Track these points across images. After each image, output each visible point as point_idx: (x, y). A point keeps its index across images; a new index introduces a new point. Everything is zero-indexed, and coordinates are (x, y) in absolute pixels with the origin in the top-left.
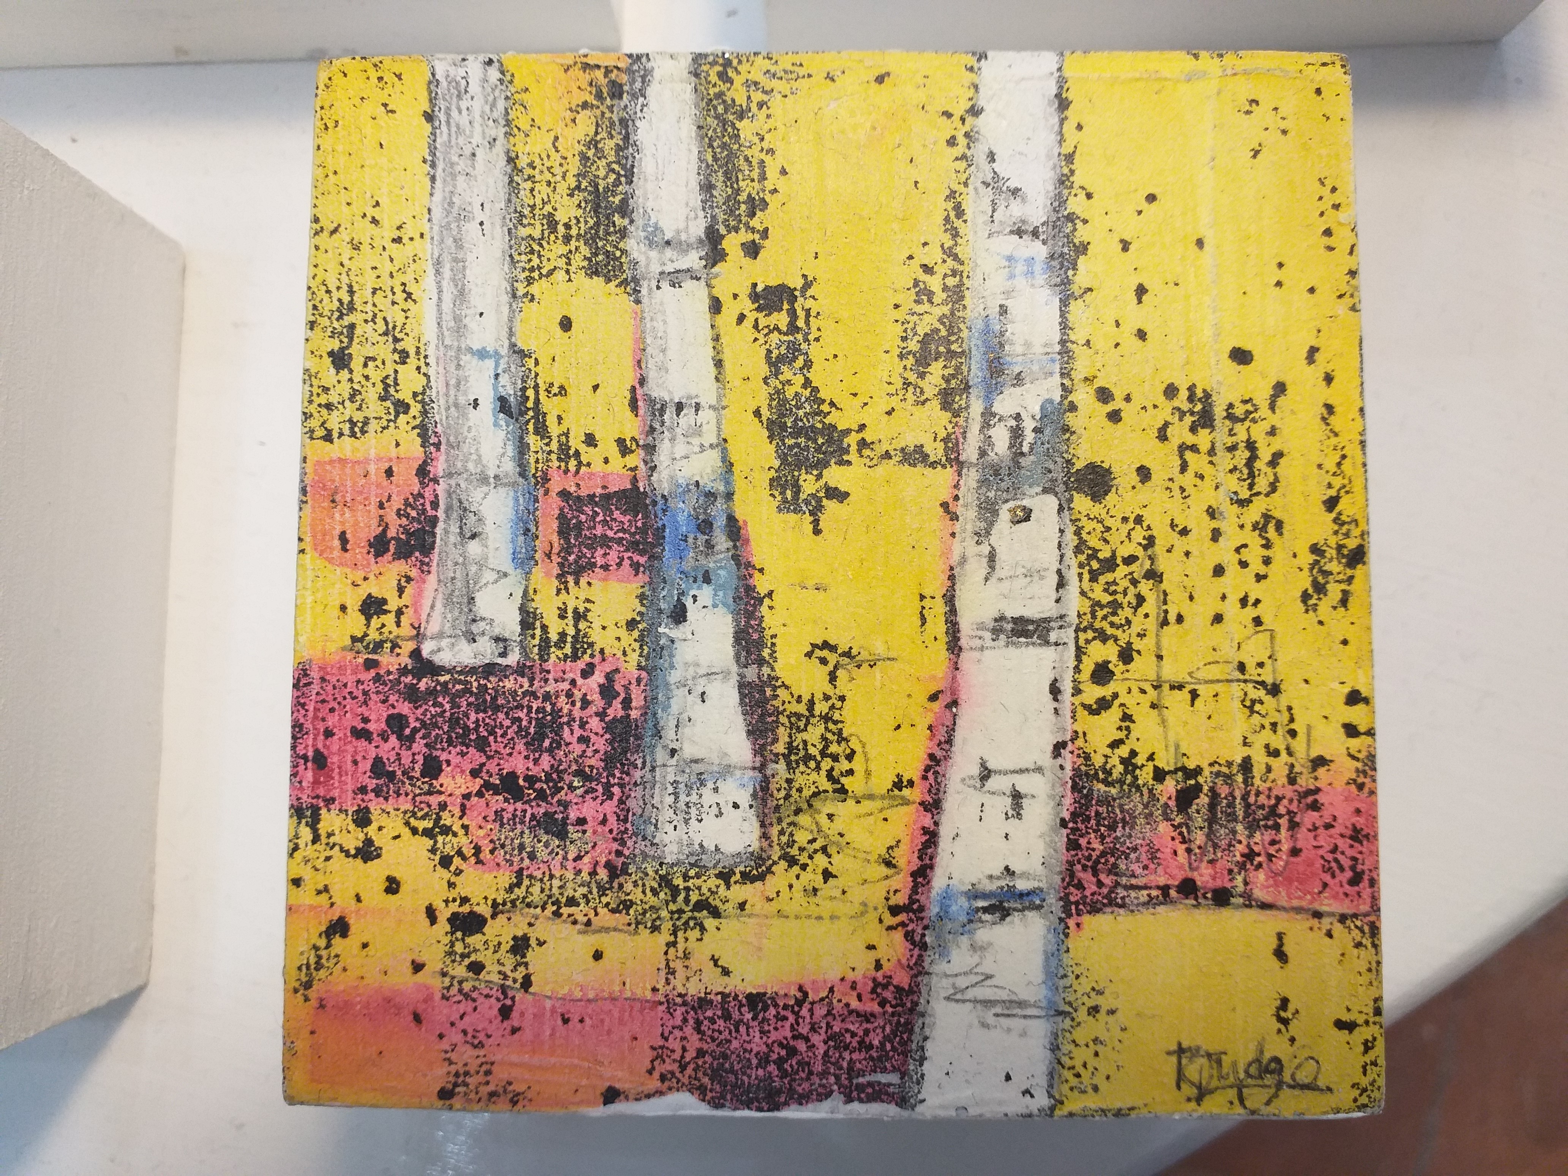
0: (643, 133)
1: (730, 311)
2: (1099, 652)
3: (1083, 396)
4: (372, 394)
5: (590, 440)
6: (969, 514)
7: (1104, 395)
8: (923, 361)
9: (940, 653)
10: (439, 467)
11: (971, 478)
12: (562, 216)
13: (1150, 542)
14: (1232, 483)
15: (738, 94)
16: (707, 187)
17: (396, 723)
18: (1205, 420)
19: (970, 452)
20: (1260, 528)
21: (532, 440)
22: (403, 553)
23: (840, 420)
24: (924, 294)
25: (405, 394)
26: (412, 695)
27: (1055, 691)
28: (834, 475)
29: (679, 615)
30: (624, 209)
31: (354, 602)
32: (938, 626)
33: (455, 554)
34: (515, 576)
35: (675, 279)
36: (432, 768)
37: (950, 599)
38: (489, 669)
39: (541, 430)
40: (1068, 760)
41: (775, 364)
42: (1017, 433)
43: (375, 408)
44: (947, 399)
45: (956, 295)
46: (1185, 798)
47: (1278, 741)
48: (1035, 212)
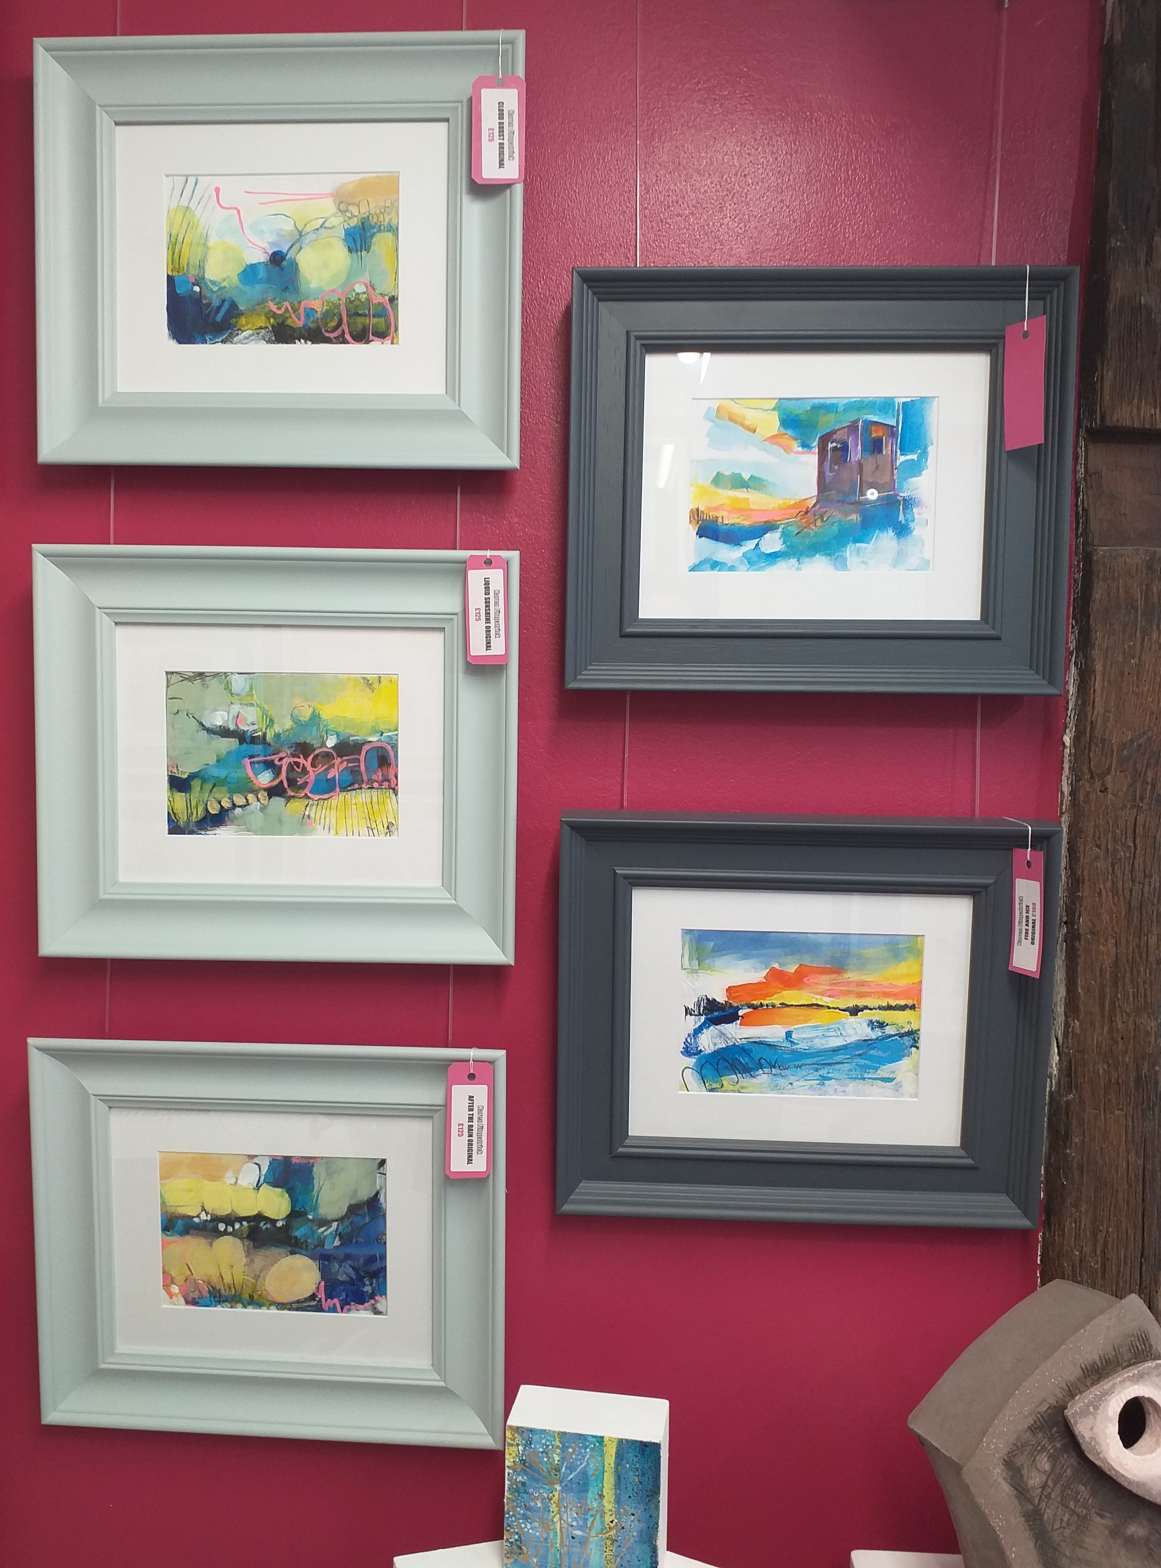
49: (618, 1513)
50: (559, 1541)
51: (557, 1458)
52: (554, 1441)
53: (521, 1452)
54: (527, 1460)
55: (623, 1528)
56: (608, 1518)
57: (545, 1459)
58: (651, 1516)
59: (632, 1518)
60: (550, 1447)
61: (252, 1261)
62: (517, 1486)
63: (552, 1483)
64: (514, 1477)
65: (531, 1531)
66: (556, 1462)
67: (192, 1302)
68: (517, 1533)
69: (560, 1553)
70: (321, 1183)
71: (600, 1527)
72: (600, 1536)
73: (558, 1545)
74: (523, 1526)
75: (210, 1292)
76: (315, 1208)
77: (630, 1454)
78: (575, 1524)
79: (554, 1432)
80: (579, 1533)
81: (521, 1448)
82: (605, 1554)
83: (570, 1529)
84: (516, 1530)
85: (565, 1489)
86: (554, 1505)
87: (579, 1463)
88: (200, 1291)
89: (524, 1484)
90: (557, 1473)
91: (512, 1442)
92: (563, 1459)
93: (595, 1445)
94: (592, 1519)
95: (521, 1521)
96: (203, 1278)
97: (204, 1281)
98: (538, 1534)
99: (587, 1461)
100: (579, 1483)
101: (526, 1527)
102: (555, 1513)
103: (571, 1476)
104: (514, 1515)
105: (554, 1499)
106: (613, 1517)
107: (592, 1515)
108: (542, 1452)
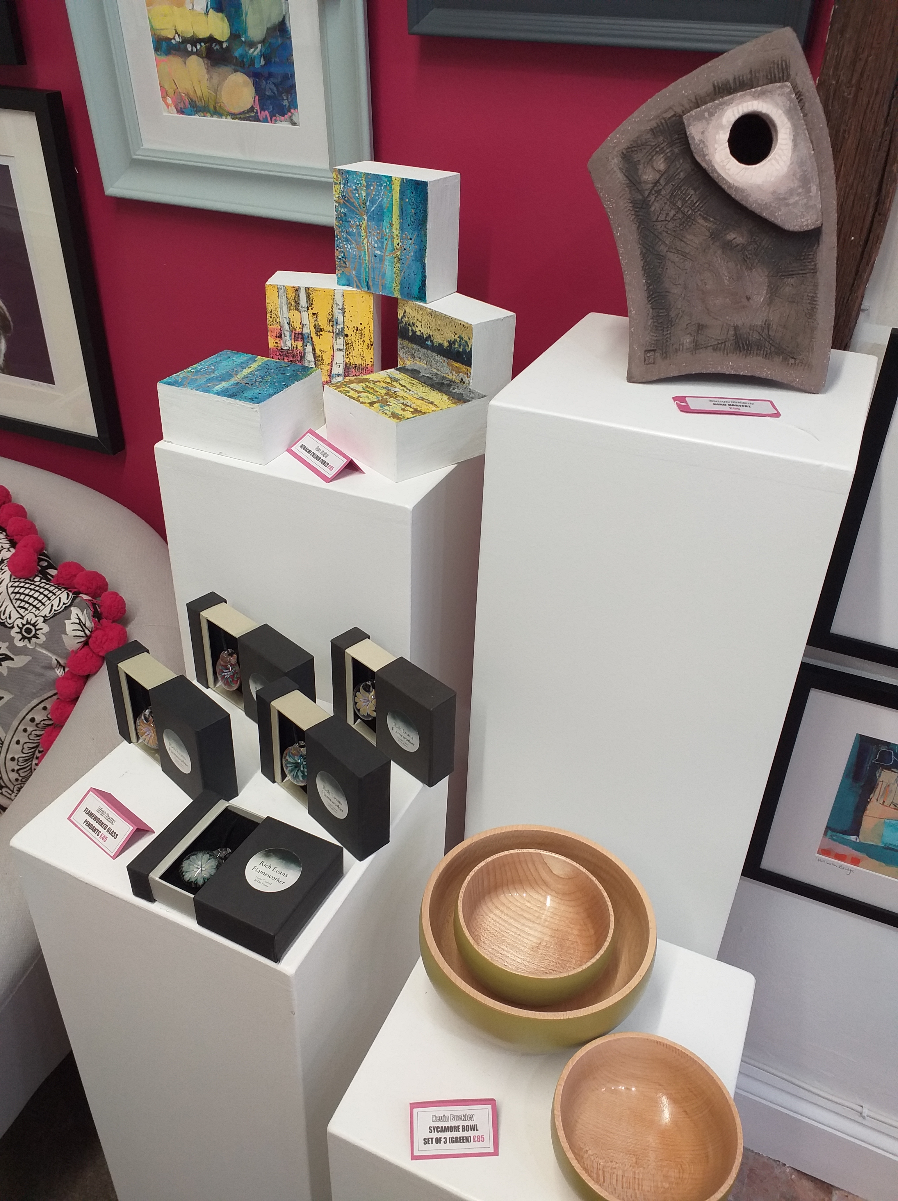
0: (300, 295)
1: (310, 316)
2: (347, 352)
3: (345, 327)
4: (275, 321)
5: (297, 327)
6: (335, 338)
7: (347, 327)
8: (330, 322)
9: (332, 352)
10: (282, 329)
11: (335, 334)
12: (292, 304)
13: (352, 342)
14: (360, 337)
15: (310, 292)
16: (307, 302)
18: (357, 330)
19: (334, 332)
22: (279, 338)
23: (322, 327)
24: (329, 315)
25: (278, 321)
27: (343, 356)
28: (321, 333)
29: (306, 346)
30: (299, 304)
31: (275, 342)
32: (332, 349)
33: (284, 338)
34: (290, 341)
35: (304, 311)
36: (284, 359)
37: (333, 346)
38: (288, 350)
39: (292, 326)
40: (344, 363)
41: (315, 321)
42: (339, 330)
43: (275, 323)
44: (332, 326)
45: (333, 315)
46: (355, 367)
47: (364, 362)
48: (341, 308)
49: (402, 238)
50: (367, 259)
51: (364, 195)
52: (362, 180)
53: (342, 190)
55: (405, 249)
56: (396, 242)
57: (357, 195)
58: (422, 241)
59: (410, 241)
60: (360, 185)
61: (211, 77)
62: (341, 216)
63: (362, 215)
64: (339, 209)
65: (350, 250)
66: (364, 198)
67: (181, 111)
68: (342, 252)
69: (368, 268)
70: (247, 8)
71: (391, 249)
72: (391, 255)
73: (367, 262)
74: (346, 246)
75: (190, 103)
76: (245, 31)
77: (409, 191)
78: (376, 245)
79: (361, 173)
80: (378, 252)
81: (342, 186)
82: (395, 269)
83: (374, 249)
84: (342, 250)
85: (370, 219)
86: (363, 231)
87: (377, 198)
88: (184, 102)
89: (345, 214)
90: (364, 206)
91: (336, 182)
92: (368, 195)
93: (386, 183)
94: (386, 242)
95: (345, 243)
96: (184, 92)
97: (185, 94)
98: (354, 253)
99: (382, 197)
100: (378, 214)
101: (347, 247)
102: (364, 237)
103: (373, 209)
104: (340, 238)
105: (363, 226)
106: (398, 241)
107: (386, 240)
108: (355, 190)
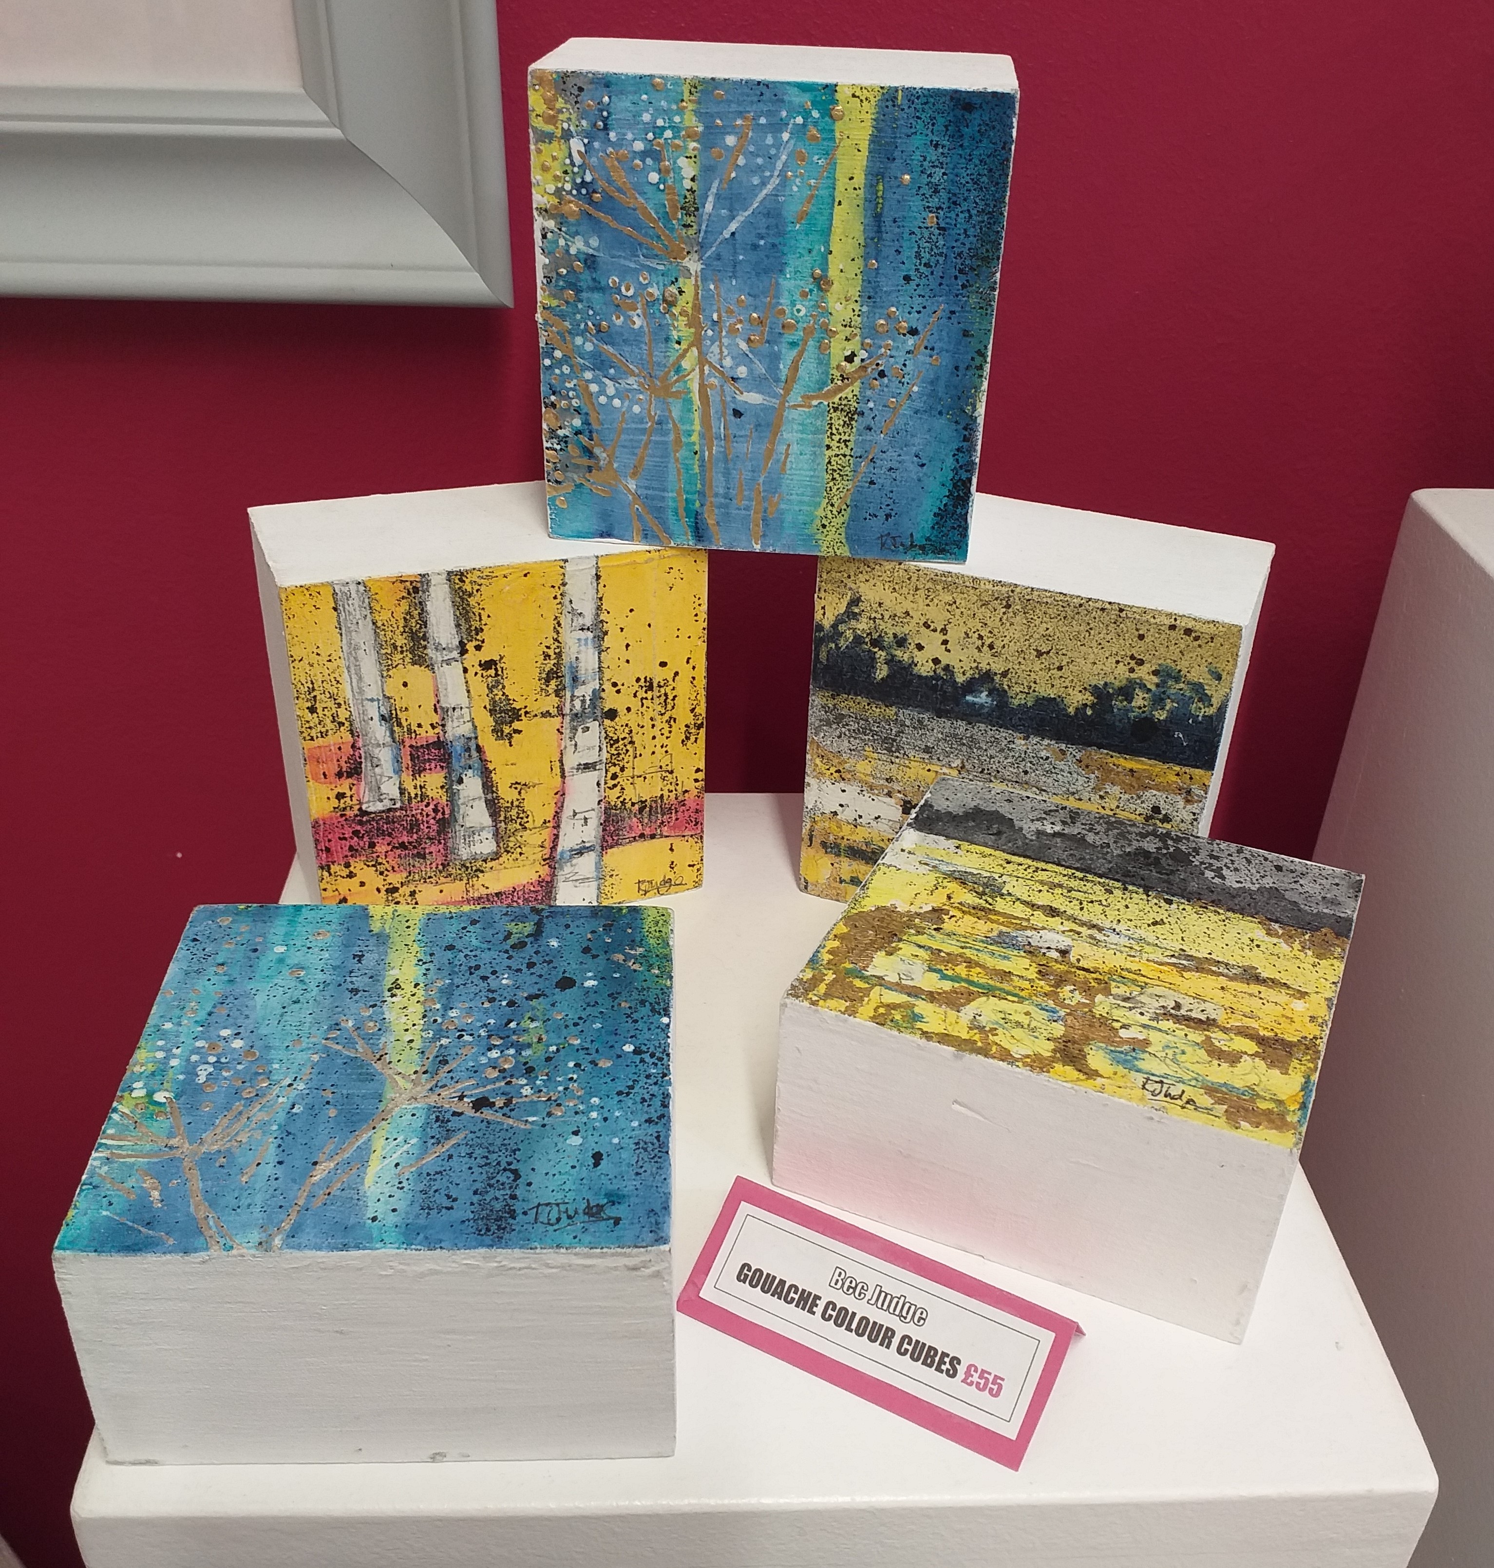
0: (429, 607)
1: (471, 672)
2: (613, 770)
3: (607, 686)
4: (328, 721)
5: (420, 726)
6: (567, 732)
7: (615, 685)
8: (548, 681)
9: (559, 779)
10: (360, 744)
11: (568, 719)
12: (399, 644)
13: (631, 731)
14: (659, 708)
15: (468, 587)
16: (458, 626)
17: (356, 833)
18: (650, 688)
19: (566, 710)
20: (668, 722)
21: (396, 728)
22: (350, 775)
23: (516, 706)
24: (547, 656)
25: (342, 720)
26: (361, 823)
27: (598, 784)
28: (516, 725)
29: (460, 781)
30: (425, 638)
31: (332, 795)
32: (557, 771)
33: (370, 773)
34: (395, 778)
35: (448, 662)
36: (372, 845)
37: (561, 761)
38: (390, 810)
39: (400, 725)
40: (603, 805)
41: (490, 689)
42: (583, 701)
43: (330, 726)
44: (557, 693)
45: (559, 655)
46: (641, 810)
47: (672, 788)
48: (588, 621)
49: (870, 331)
50: (697, 427)
51: (688, 169)
52: (681, 111)
53: (578, 160)
54: (601, 184)
55: (882, 374)
56: (838, 349)
57: (654, 177)
58: (966, 334)
59: (911, 341)
60: (668, 134)
62: (572, 271)
63: (678, 255)
64: (562, 242)
65: (617, 402)
66: (688, 184)
68: (577, 411)
69: (702, 459)
71: (816, 377)
72: (815, 402)
73: (695, 438)
74: (594, 388)
78: (742, 371)
79: (678, 81)
80: (753, 398)
81: (577, 145)
82: (829, 453)
83: (729, 388)
84: (575, 403)
85: (710, 271)
86: (682, 321)
87: (756, 181)
89: (590, 262)
90: (688, 220)
91: (549, 128)
92: (707, 171)
93: (806, 115)
94: (794, 353)
95: (588, 375)
98: (636, 409)
99: (782, 174)
100: (755, 247)
101: (602, 392)
102: (684, 346)
103: (733, 226)
104: (566, 360)
105: (682, 301)
106: (854, 345)
107: (793, 344)
108: (643, 155)
